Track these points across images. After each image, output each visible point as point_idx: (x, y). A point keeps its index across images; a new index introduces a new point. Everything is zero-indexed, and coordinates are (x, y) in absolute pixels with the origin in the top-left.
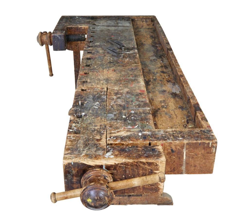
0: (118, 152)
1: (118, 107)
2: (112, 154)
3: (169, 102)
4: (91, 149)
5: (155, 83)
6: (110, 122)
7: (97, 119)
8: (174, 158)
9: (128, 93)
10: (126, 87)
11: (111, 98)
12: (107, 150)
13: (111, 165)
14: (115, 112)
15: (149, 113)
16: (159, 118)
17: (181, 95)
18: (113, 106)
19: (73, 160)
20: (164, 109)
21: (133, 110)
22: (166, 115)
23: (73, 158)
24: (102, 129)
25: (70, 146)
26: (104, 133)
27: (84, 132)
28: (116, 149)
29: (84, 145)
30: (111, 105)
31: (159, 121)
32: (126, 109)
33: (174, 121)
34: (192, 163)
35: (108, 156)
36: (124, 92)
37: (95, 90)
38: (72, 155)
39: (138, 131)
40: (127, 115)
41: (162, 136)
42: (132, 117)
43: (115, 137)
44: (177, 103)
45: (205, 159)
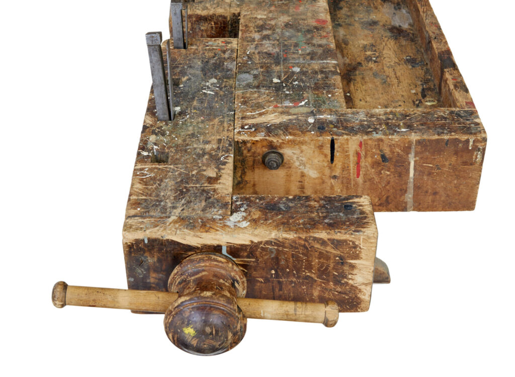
0: (260, 213)
1: (264, 58)
2: (245, 218)
3: (384, 48)
4: (192, 203)
5: (353, 4)
6: (243, 93)
7: (211, 123)
8: (388, 175)
9: (287, 25)
10: (283, 13)
11: (249, 39)
12: (233, 207)
13: (242, 245)
14: (257, 69)
15: (334, 73)
16: (360, 85)
17: (412, 32)
18: (251, 55)
19: (148, 232)
20: (371, 65)
21: (298, 65)
22: (376, 78)
23: (147, 228)
24: (223, 151)
25: (142, 194)
26: (226, 162)
27: (177, 159)
28: (256, 203)
29: (175, 193)
30: (248, 53)
31: (359, 91)
32: (282, 63)
33: (393, 93)
34: (429, 187)
35: (235, 222)
36: (279, 23)
37: (207, 46)
38: (145, 220)
39: (308, 113)
40: (284, 76)
41: (362, 125)
42: (295, 82)
43: (254, 125)
44: (402, 51)
45: (458, 177)
